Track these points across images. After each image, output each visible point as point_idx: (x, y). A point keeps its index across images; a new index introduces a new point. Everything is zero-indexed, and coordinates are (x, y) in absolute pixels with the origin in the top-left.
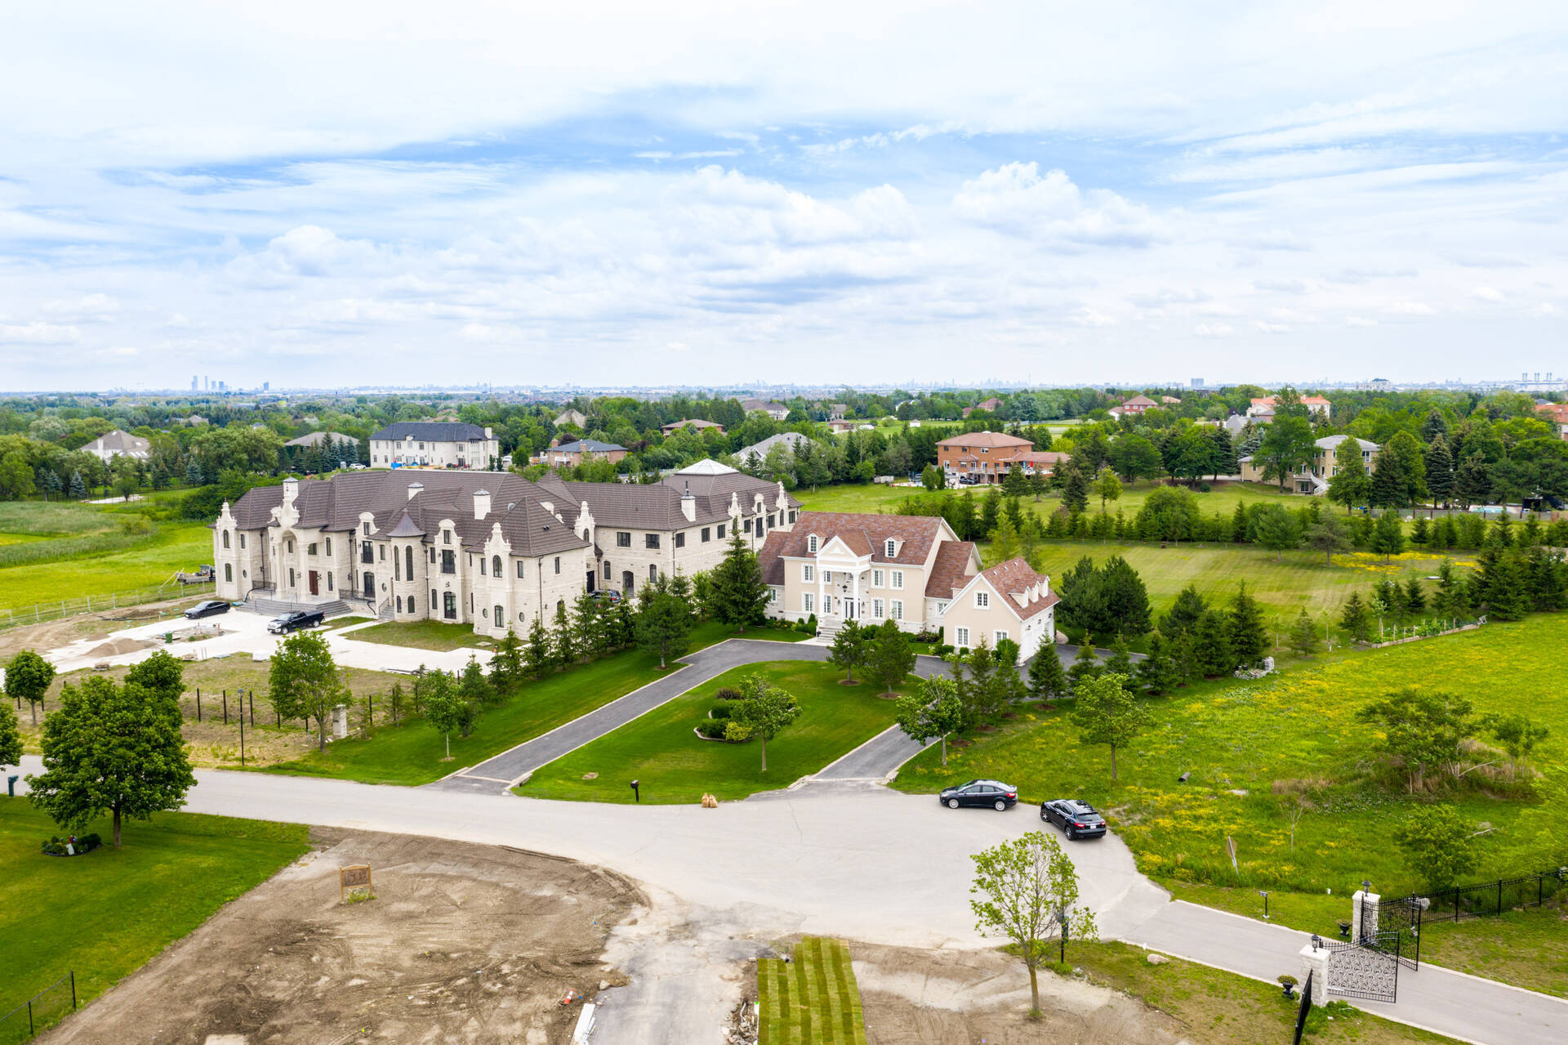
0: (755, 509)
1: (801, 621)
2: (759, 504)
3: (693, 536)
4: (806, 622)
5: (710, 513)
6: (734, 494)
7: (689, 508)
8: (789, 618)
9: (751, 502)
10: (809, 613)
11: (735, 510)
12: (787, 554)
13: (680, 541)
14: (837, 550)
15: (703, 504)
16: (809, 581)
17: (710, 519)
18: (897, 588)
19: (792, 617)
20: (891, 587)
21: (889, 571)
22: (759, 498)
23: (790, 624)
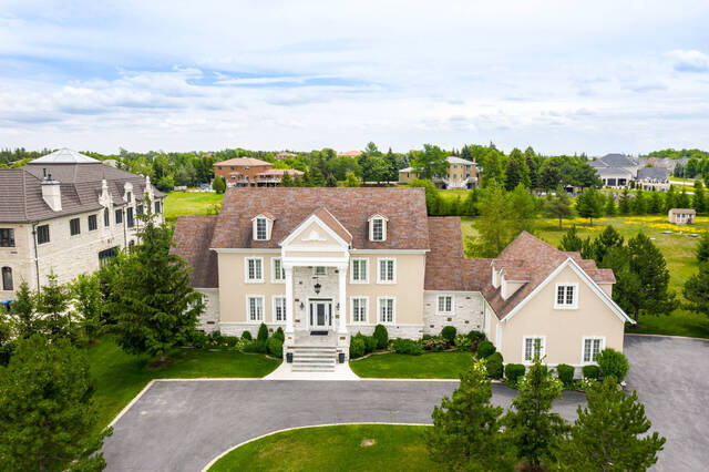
0: (125, 198)
1: (247, 335)
2: (129, 194)
3: (59, 229)
4: (255, 335)
5: (79, 202)
6: (104, 182)
7: (53, 196)
8: (227, 332)
9: (122, 192)
10: (260, 323)
11: (106, 200)
12: (222, 245)
13: (43, 235)
14: (314, 236)
15: (69, 191)
16: (255, 280)
17: (78, 208)
18: (387, 282)
19: (232, 330)
20: (379, 281)
21: (374, 260)
22: (128, 187)
23: (233, 341)
